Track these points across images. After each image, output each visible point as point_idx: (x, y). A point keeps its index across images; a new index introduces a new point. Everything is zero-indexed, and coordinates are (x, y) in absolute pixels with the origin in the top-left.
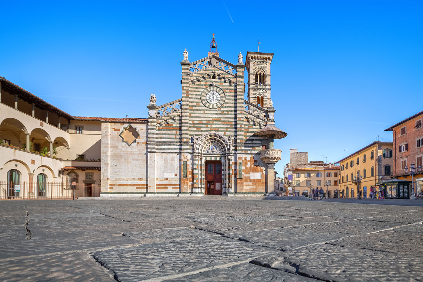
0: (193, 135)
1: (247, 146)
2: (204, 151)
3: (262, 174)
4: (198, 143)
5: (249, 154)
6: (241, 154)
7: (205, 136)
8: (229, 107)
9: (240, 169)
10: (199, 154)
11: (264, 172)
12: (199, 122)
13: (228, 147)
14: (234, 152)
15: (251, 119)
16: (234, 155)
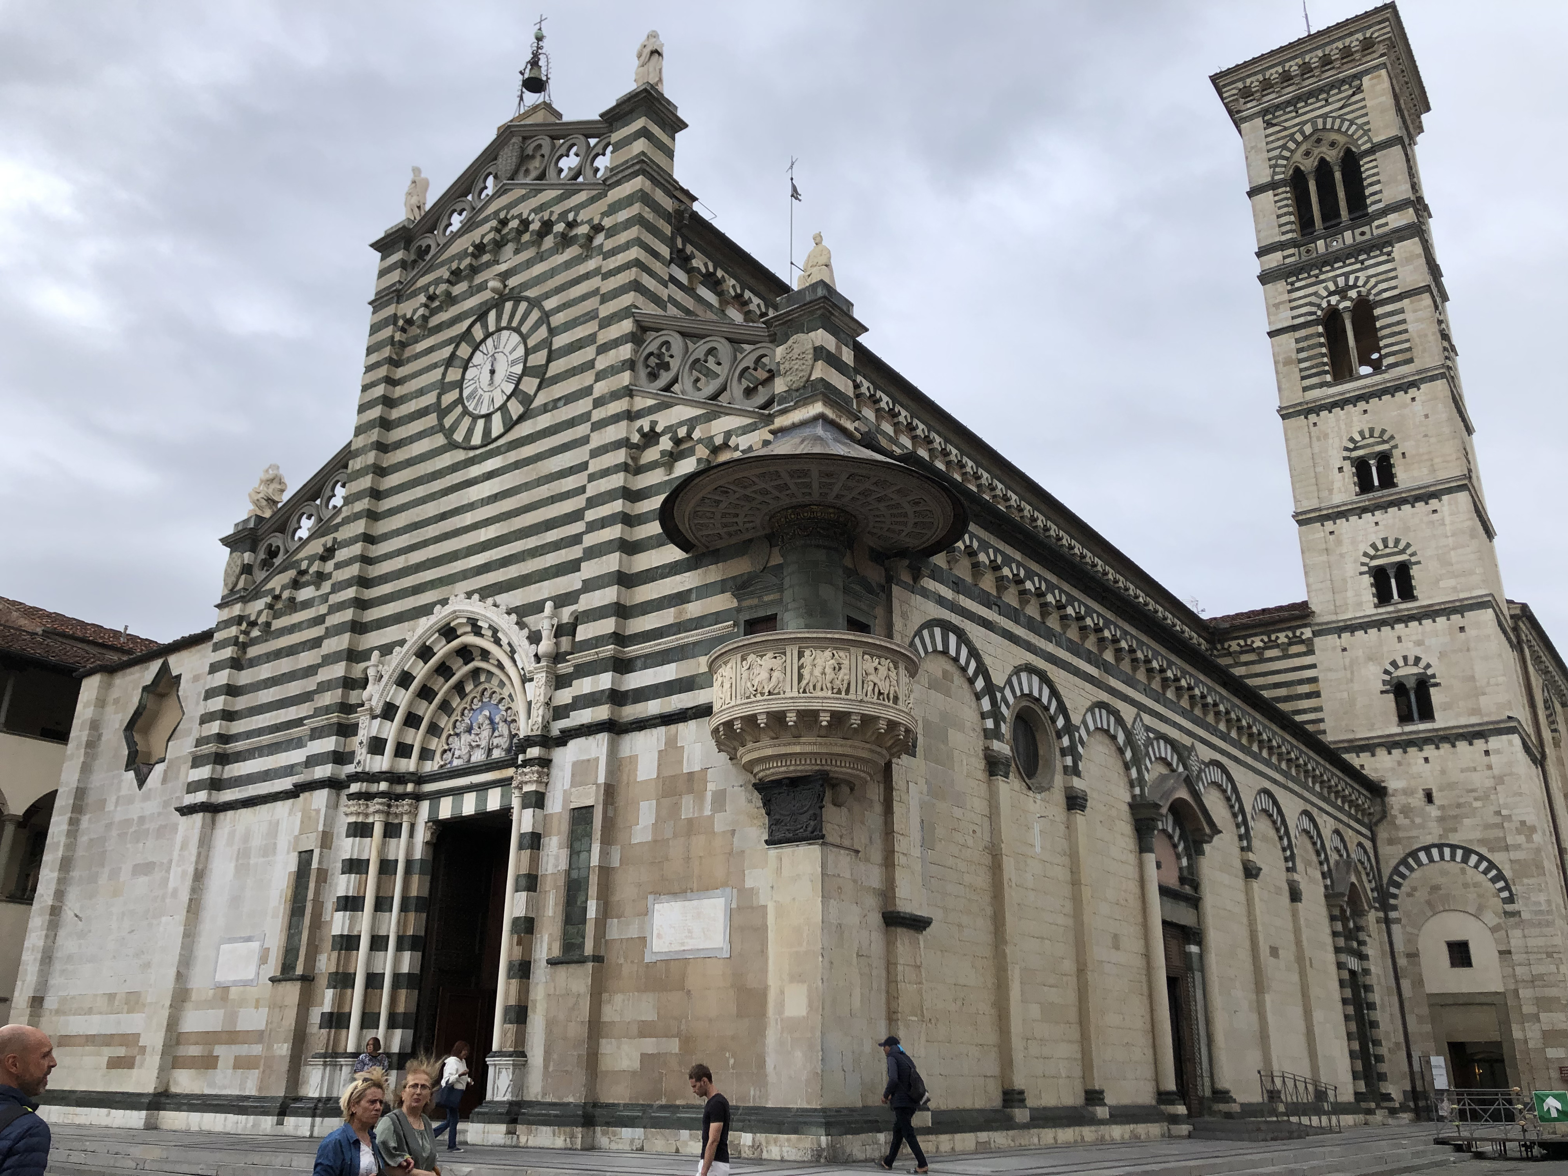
0: (372, 654)
1: (646, 656)
2: (426, 754)
3: (734, 906)
4: (381, 704)
5: (655, 726)
6: (591, 738)
7: (420, 642)
8: (562, 403)
9: (579, 869)
10: (383, 786)
11: (749, 884)
12: (414, 557)
13: (528, 691)
14: (563, 725)
15: (674, 432)
16: (558, 756)
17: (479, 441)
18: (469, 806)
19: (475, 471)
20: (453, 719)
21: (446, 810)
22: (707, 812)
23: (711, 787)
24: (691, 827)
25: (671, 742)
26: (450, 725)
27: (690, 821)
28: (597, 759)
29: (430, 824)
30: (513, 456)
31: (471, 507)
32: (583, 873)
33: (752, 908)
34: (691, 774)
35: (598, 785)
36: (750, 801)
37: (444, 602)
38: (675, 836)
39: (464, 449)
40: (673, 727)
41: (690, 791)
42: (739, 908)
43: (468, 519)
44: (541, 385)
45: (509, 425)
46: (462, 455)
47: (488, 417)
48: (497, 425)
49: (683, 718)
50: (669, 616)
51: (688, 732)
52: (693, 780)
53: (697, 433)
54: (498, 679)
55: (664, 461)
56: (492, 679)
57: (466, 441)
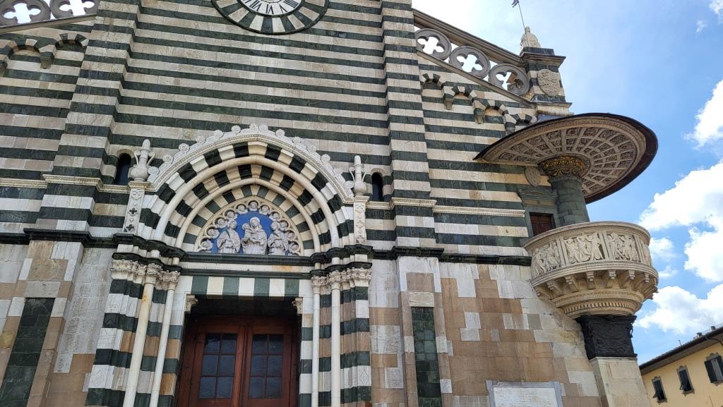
0: (137, 141)
1: (451, 215)
2: (189, 238)
3: (564, 394)
4: (160, 184)
5: (468, 262)
6: (422, 259)
7: (213, 148)
8: (344, 35)
9: (426, 354)
10: (155, 254)
11: (572, 380)
12: (185, 83)
13: (344, 214)
14: (379, 245)
15: (455, 87)
16: (380, 265)
17: (259, 29)
18: (246, 288)
20: (218, 215)
21: (215, 287)
22: (526, 327)
23: (525, 311)
24: (514, 336)
25: (484, 277)
26: (214, 220)
27: (513, 332)
28: (432, 275)
29: (193, 297)
30: (297, 51)
31: (256, 69)
32: (431, 357)
33: (578, 397)
34: (506, 301)
35: (436, 295)
36: (560, 326)
37: (243, 127)
38: (502, 339)
39: (243, 28)
40: (484, 266)
41: (509, 311)
42: (567, 396)
43: (252, 76)
44: (321, 18)
45: (290, 30)
46: (240, 31)
47: (267, 17)
48: (277, 25)
49: (494, 260)
50: (465, 194)
51: (497, 271)
52: (510, 306)
53: (473, 94)
54: (281, 198)
55: (444, 100)
56: (270, 197)
57: (244, 24)
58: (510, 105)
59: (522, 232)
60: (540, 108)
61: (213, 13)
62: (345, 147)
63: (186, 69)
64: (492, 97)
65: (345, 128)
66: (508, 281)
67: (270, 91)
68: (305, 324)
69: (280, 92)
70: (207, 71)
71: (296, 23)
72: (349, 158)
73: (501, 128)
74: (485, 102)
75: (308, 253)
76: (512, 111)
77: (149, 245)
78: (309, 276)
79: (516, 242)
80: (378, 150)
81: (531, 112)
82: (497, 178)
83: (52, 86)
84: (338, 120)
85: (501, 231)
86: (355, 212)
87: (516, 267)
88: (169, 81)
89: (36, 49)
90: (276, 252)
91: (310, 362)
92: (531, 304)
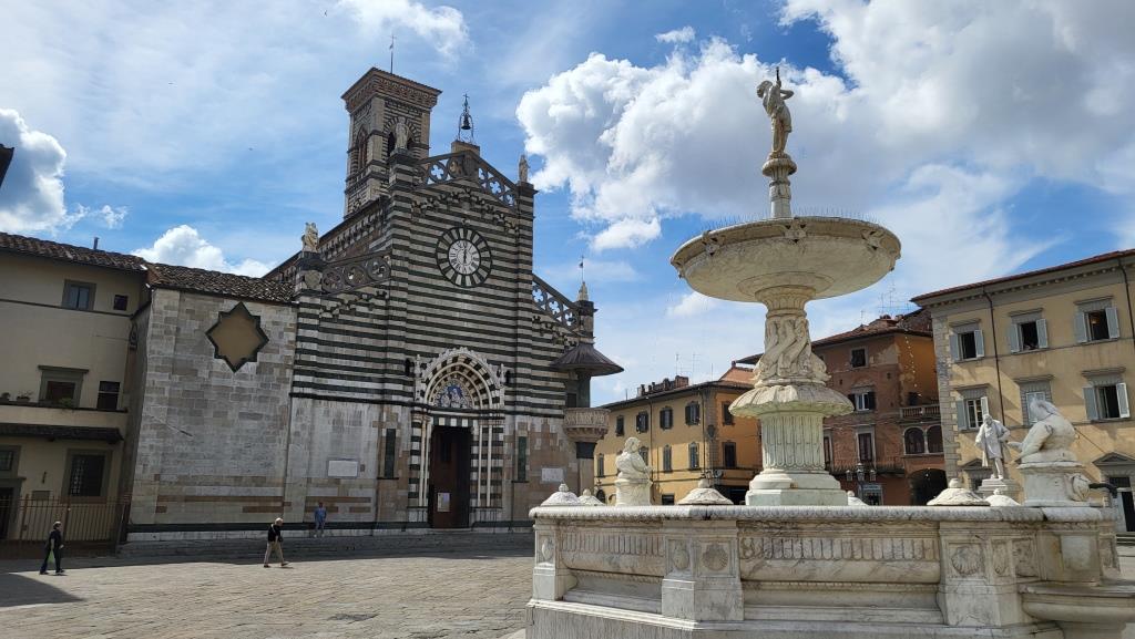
0: (414, 354)
1: (536, 394)
3: (565, 471)
4: (426, 378)
5: (541, 416)
6: (524, 415)
7: (445, 359)
8: (500, 288)
9: (522, 455)
11: (570, 467)
12: (430, 319)
13: (496, 393)
14: (509, 408)
15: (546, 323)
16: (508, 417)
17: (459, 283)
18: (453, 423)
19: (459, 296)
21: (442, 422)
22: (558, 445)
23: (558, 438)
24: (552, 448)
25: (546, 423)
28: (527, 423)
29: (434, 426)
30: (478, 299)
31: (459, 310)
32: (523, 457)
33: (571, 472)
34: (552, 434)
35: (528, 431)
37: (459, 346)
38: (548, 450)
39: (453, 283)
40: (546, 419)
41: (552, 438)
42: (567, 472)
43: (457, 315)
44: (489, 276)
45: (474, 285)
46: (450, 285)
47: (464, 276)
48: (468, 283)
49: (550, 416)
50: (542, 383)
51: (551, 421)
52: (553, 436)
53: (554, 329)
54: (466, 380)
55: (540, 331)
56: (462, 379)
57: (453, 280)
58: (569, 335)
59: (562, 403)
60: (582, 339)
61: (438, 273)
62: (497, 357)
63: (430, 310)
64: (562, 330)
65: (497, 347)
66: (555, 426)
67: (466, 325)
68: (475, 439)
69: (470, 325)
70: (438, 312)
71: (478, 281)
72: (498, 363)
73: (562, 347)
74: (558, 333)
75: (477, 408)
76: (569, 339)
77: (422, 405)
78: (478, 418)
79: (560, 407)
80: (510, 359)
81: (576, 340)
82: (557, 375)
83: (375, 321)
84: (495, 342)
85: (555, 402)
86: (500, 393)
87: (558, 420)
88: (422, 318)
89: (367, 300)
90: (465, 407)
91: (478, 455)
92: (561, 436)
